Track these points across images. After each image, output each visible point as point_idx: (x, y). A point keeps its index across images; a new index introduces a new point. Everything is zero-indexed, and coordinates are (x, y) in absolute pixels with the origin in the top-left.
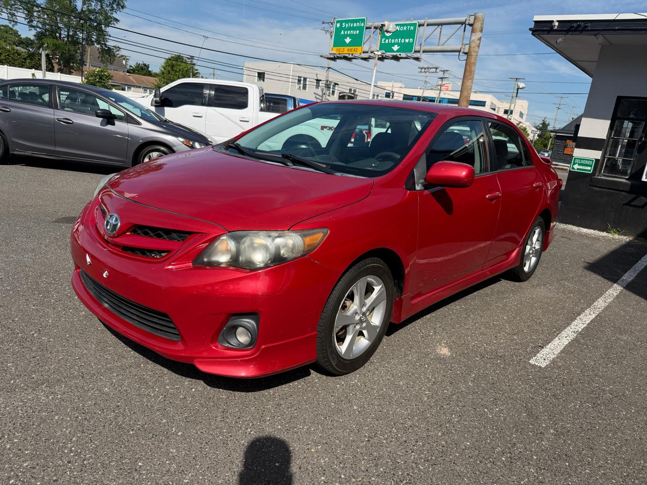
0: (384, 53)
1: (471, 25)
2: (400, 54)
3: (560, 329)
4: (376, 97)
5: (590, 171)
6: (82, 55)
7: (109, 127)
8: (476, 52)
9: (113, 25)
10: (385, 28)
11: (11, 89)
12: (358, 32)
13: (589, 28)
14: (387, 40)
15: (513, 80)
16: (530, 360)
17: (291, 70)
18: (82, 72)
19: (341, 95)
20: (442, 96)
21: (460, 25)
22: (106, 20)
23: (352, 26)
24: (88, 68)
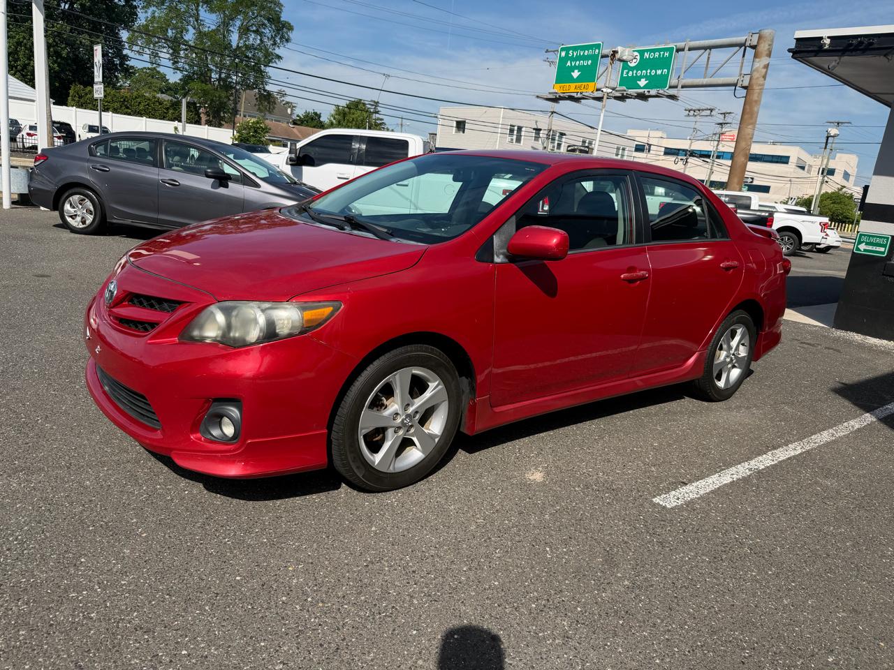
0: (625, 91)
1: (754, 47)
2: (649, 92)
3: (728, 465)
4: (621, 151)
5: (883, 253)
6: (236, 103)
7: (222, 190)
8: (760, 85)
9: (274, 65)
10: (618, 56)
11: (113, 145)
12: (590, 62)
13: (876, 46)
14: (631, 72)
15: (832, 124)
16: (655, 496)
17: (502, 117)
18: (234, 123)
19: (570, 148)
20: (721, 149)
21: (738, 48)
22: (266, 57)
23: (582, 54)
24: (239, 119)
